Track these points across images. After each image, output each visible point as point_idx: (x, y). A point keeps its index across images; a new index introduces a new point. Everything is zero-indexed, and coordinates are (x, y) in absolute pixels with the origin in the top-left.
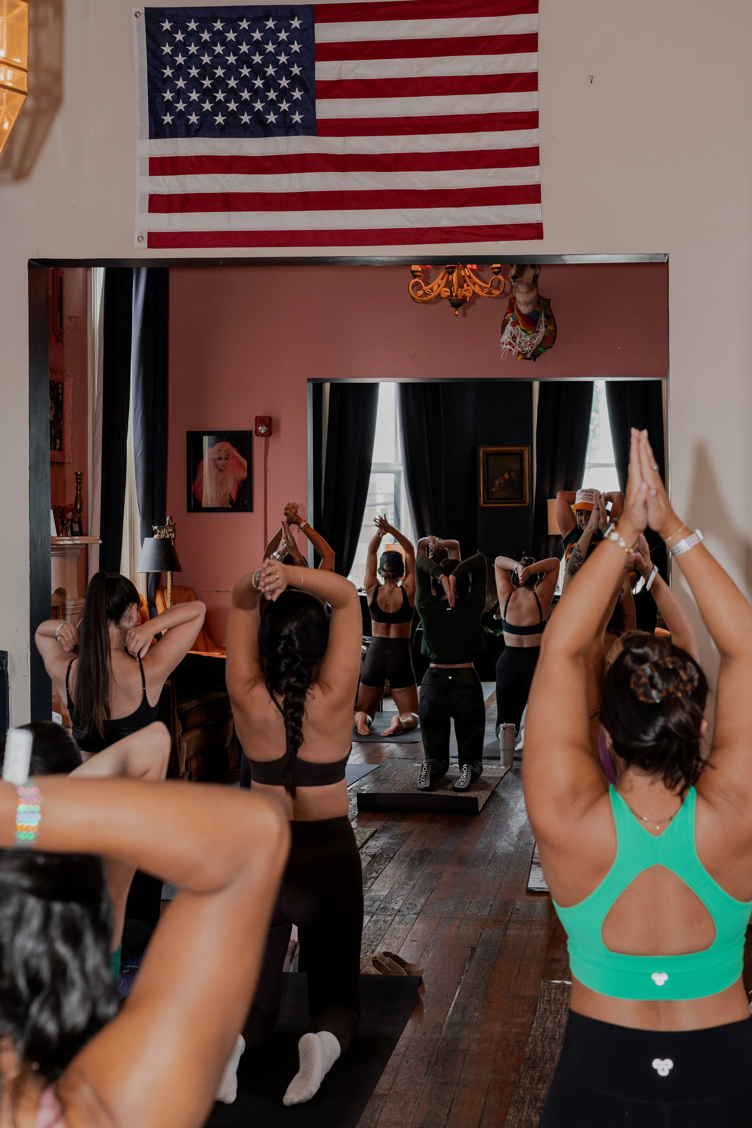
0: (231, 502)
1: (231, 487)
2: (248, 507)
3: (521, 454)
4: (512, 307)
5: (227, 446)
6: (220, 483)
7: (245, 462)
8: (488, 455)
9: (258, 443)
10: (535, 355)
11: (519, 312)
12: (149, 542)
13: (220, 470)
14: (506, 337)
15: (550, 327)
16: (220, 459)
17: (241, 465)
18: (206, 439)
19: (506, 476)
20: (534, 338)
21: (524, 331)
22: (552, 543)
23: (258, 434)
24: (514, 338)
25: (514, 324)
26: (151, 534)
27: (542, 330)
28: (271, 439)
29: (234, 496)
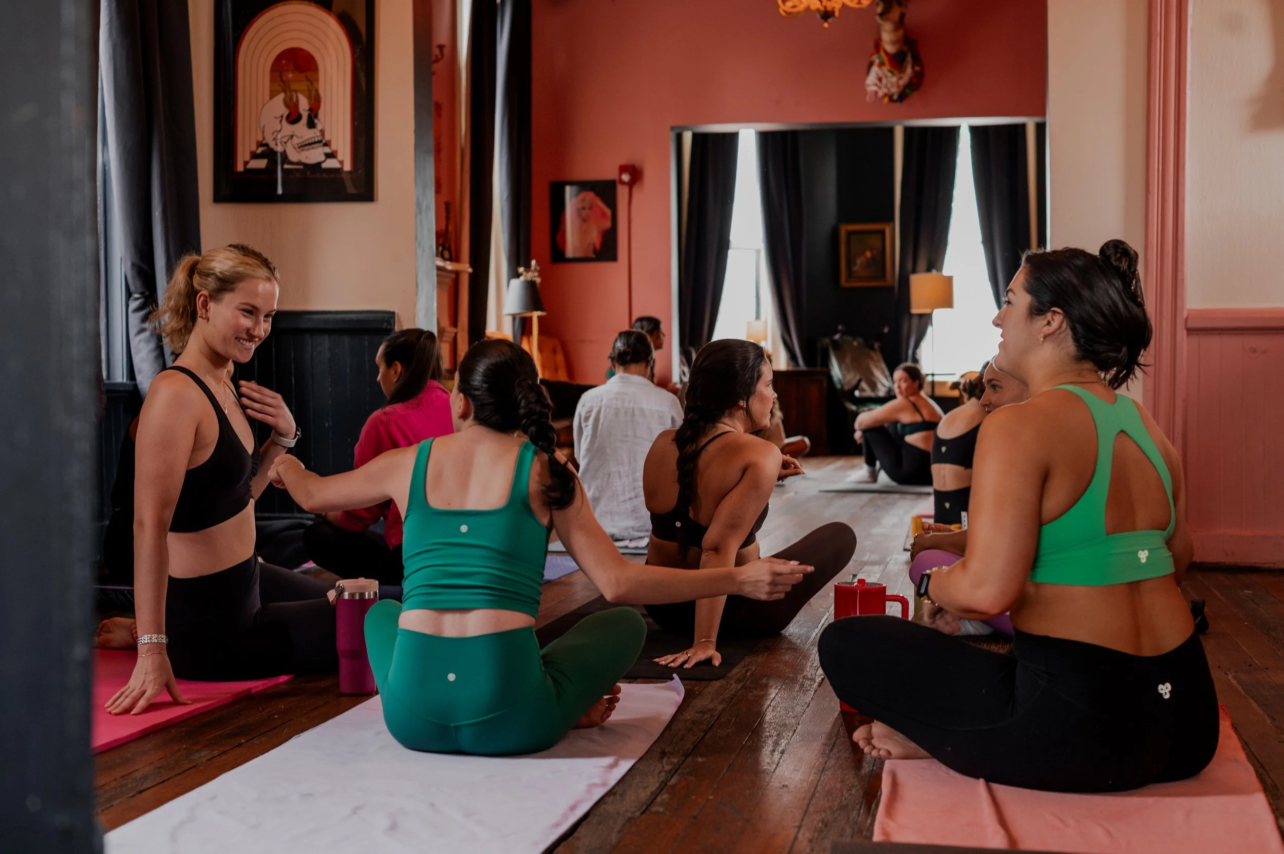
0: (595, 251)
1: (594, 237)
2: (613, 258)
3: (882, 233)
4: (878, 46)
5: (590, 196)
6: (583, 233)
7: (608, 212)
8: (850, 234)
9: (622, 192)
10: (903, 97)
11: (886, 52)
12: (516, 284)
13: (584, 220)
14: (871, 79)
15: (917, 68)
16: (584, 208)
17: (604, 215)
18: (568, 190)
19: (868, 254)
20: (900, 78)
21: (891, 72)
22: (915, 322)
23: (622, 182)
24: (880, 79)
25: (881, 64)
26: (518, 275)
27: (909, 71)
28: (635, 189)
29: (598, 246)
